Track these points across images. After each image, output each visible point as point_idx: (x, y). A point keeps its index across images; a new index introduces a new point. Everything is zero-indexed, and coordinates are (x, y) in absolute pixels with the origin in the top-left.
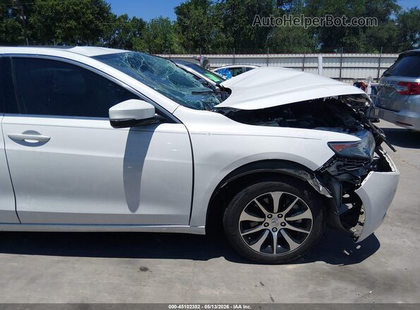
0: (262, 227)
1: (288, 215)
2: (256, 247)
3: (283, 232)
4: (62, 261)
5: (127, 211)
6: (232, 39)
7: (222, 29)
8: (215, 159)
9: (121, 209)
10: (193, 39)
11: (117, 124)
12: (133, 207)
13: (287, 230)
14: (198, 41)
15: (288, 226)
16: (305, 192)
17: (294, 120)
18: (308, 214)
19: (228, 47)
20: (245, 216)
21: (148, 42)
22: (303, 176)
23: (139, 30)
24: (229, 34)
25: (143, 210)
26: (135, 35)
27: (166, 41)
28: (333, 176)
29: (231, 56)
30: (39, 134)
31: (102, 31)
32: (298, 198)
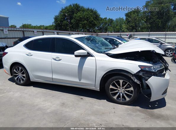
0: (117, 91)
1: (125, 88)
2: (115, 97)
3: (124, 94)
4: (61, 93)
5: (78, 81)
6: (149, 26)
7: (145, 21)
8: (102, 68)
9: (77, 80)
10: (132, 26)
11: (76, 56)
12: (80, 80)
13: (125, 93)
14: (134, 27)
15: (126, 92)
16: (130, 81)
17: (133, 58)
18: (132, 89)
19: (147, 29)
20: (111, 87)
21: (114, 28)
22: (129, 75)
23: (111, 23)
24: (148, 23)
25: (82, 81)
26: (109, 25)
27: (121, 27)
28: (143, 77)
29: (148, 33)
30: (59, 58)
31: (96, 24)
32: (128, 83)
